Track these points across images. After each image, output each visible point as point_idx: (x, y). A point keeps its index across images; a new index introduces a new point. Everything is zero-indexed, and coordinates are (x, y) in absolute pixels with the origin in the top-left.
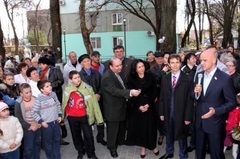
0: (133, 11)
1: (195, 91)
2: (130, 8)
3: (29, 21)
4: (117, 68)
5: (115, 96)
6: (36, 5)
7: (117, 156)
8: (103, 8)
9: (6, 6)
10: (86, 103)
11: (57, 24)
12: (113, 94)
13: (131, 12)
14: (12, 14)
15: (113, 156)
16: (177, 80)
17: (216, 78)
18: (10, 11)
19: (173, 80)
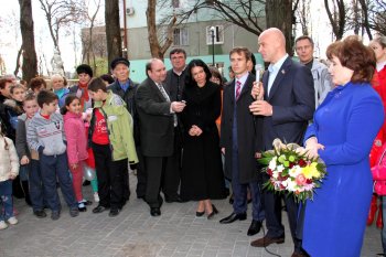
0: (238, 20)
1: (252, 93)
2: (236, 17)
3: (84, 43)
4: (158, 74)
5: (150, 114)
6: (91, 17)
7: (159, 214)
8: (192, 18)
9: (49, 20)
10: (109, 127)
11: (116, 40)
12: (147, 111)
13: (235, 22)
14: (57, 31)
15: (153, 214)
16: (242, 87)
17: (283, 72)
18: (54, 28)
19: (236, 87)
